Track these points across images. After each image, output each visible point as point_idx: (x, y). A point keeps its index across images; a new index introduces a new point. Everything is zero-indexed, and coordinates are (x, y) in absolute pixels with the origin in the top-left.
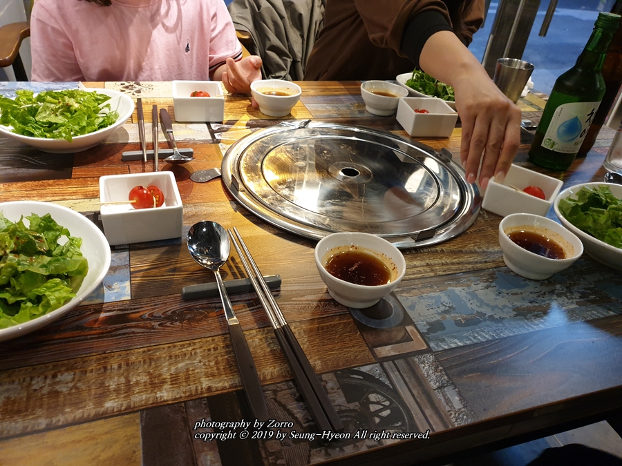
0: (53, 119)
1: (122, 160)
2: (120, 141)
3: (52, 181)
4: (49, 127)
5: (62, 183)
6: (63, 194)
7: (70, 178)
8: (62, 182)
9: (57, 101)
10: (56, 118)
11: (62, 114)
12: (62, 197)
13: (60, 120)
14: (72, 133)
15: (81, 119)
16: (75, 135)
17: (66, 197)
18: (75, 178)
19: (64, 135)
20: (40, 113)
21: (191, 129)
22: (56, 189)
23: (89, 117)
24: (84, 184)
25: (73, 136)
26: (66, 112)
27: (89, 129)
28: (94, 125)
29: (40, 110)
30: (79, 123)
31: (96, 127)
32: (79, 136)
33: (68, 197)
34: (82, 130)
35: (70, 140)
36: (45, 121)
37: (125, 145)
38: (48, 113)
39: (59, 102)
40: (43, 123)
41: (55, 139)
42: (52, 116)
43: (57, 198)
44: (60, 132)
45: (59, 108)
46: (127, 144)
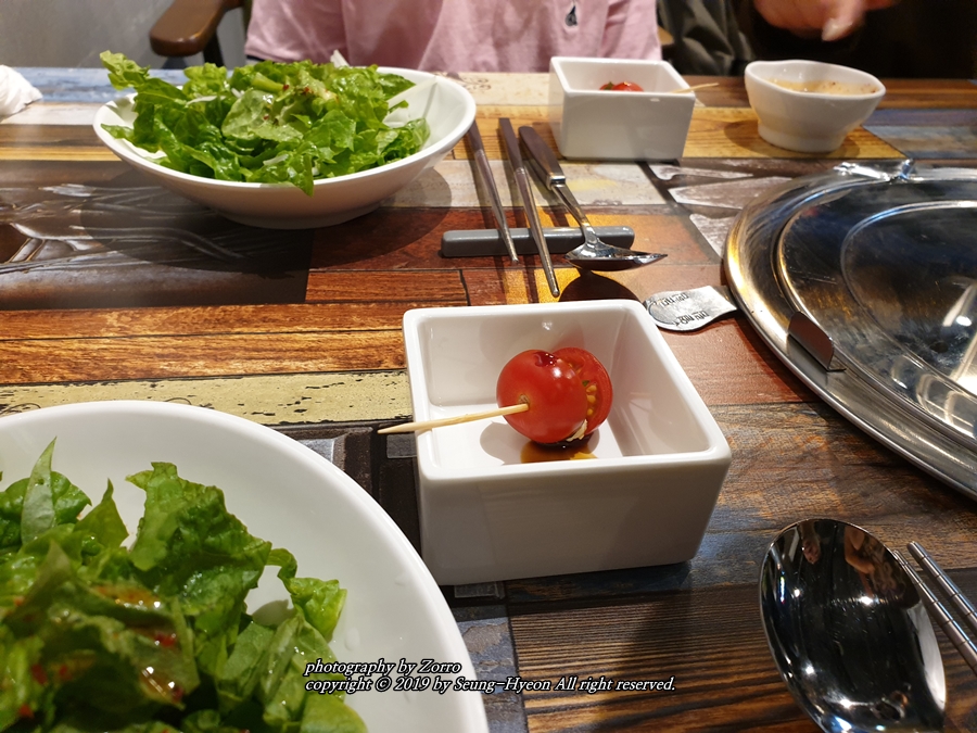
0: (266, 131)
1: (442, 255)
2: (431, 203)
3: (250, 308)
4: (253, 154)
5: (278, 315)
6: (280, 354)
7: (301, 300)
8: (277, 312)
9: (281, 86)
10: (275, 130)
11: (291, 120)
12: (276, 364)
13: (284, 133)
14: (314, 171)
15: (340, 131)
16: (321, 175)
17: (286, 363)
18: (314, 303)
19: (292, 172)
20: (234, 116)
21: (603, 177)
22: (259, 335)
23: (361, 127)
24: (341, 324)
25: (316, 177)
26: (301, 113)
27: (360, 159)
28: (373, 149)
29: (234, 109)
30: (333, 141)
31: (379, 154)
32: (332, 179)
33: (293, 365)
34: (342, 161)
35: (307, 188)
36: (245, 136)
37: (442, 214)
38: (254, 116)
39: (286, 88)
40: (241, 143)
41: (266, 185)
42: (265, 123)
43: (259, 366)
44: (281, 164)
45: (283, 103)
46: (447, 210)
